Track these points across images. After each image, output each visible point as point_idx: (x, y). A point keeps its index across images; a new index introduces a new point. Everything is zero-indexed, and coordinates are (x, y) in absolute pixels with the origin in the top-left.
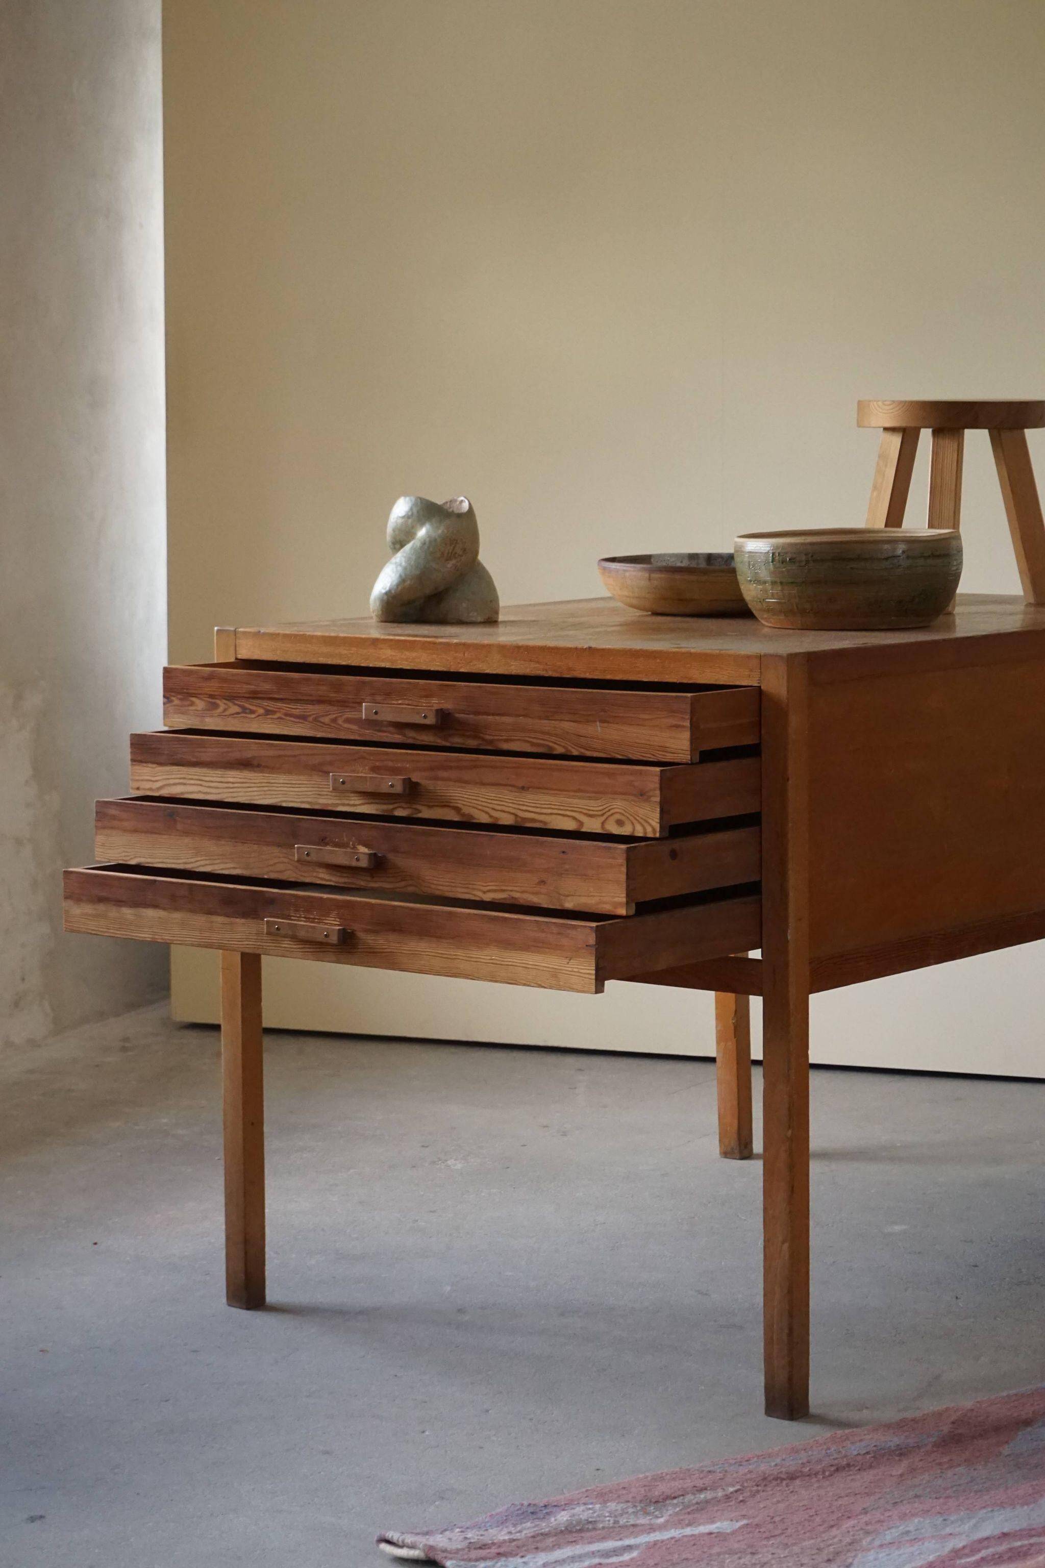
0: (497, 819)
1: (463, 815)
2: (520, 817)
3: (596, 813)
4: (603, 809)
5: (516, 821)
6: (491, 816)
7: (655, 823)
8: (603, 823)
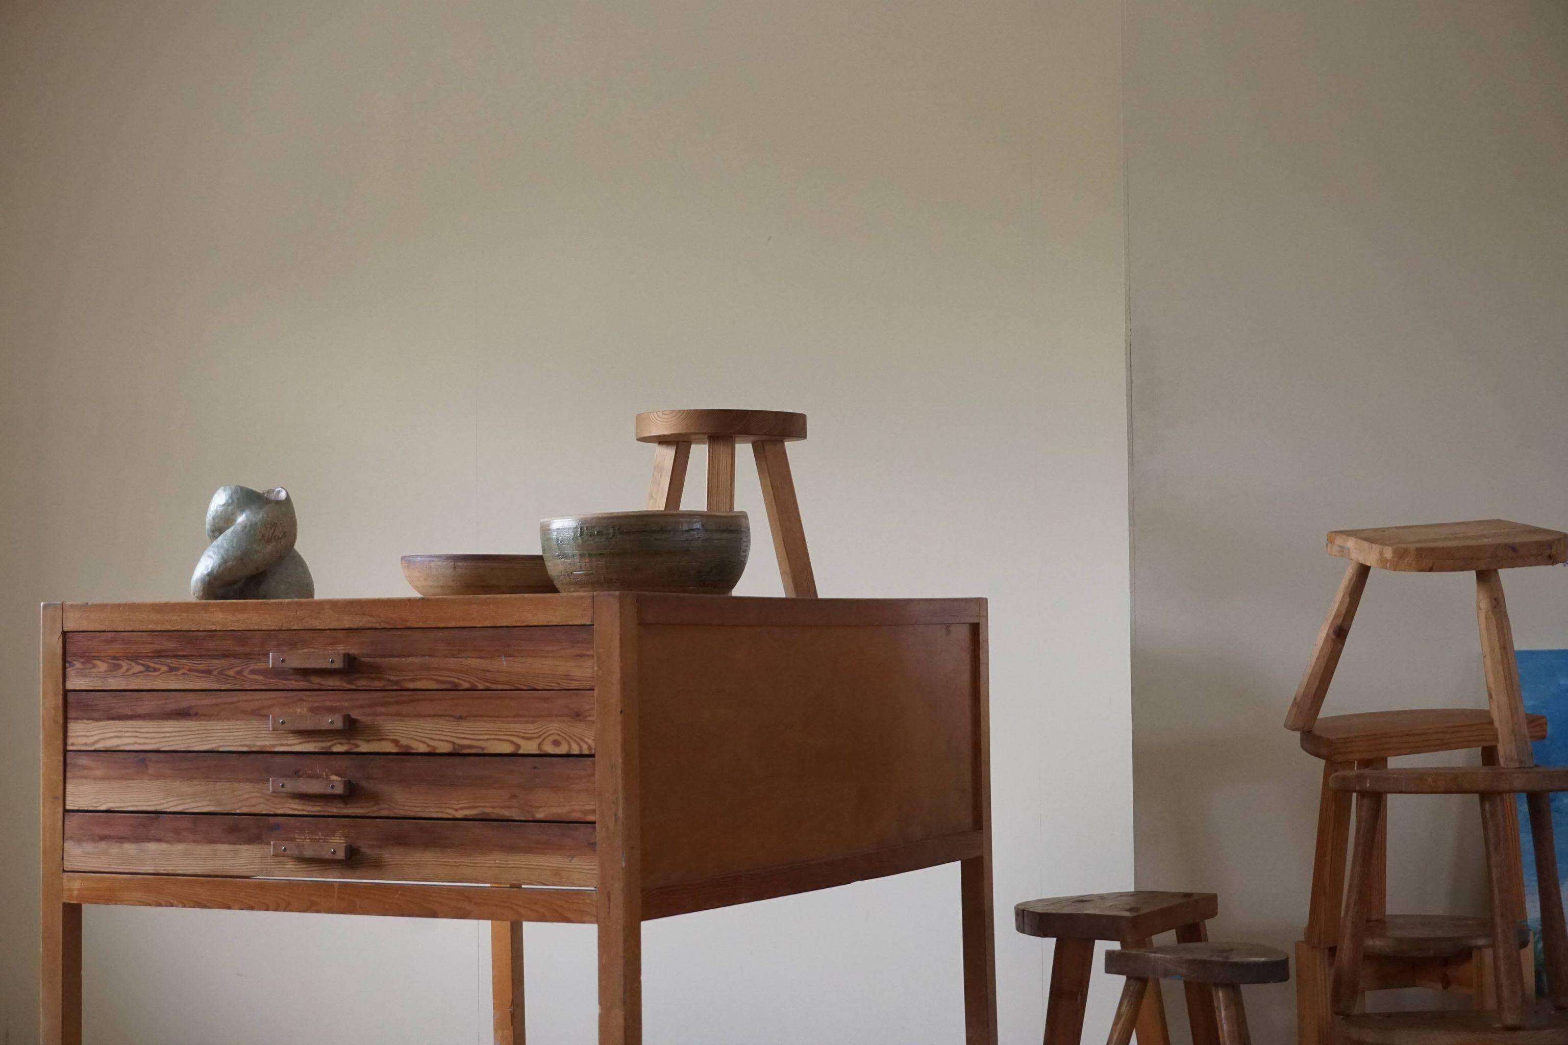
0: (434, 748)
1: (401, 746)
2: (457, 744)
3: (533, 735)
4: (540, 731)
5: (454, 748)
6: (429, 746)
7: (591, 740)
8: (540, 745)
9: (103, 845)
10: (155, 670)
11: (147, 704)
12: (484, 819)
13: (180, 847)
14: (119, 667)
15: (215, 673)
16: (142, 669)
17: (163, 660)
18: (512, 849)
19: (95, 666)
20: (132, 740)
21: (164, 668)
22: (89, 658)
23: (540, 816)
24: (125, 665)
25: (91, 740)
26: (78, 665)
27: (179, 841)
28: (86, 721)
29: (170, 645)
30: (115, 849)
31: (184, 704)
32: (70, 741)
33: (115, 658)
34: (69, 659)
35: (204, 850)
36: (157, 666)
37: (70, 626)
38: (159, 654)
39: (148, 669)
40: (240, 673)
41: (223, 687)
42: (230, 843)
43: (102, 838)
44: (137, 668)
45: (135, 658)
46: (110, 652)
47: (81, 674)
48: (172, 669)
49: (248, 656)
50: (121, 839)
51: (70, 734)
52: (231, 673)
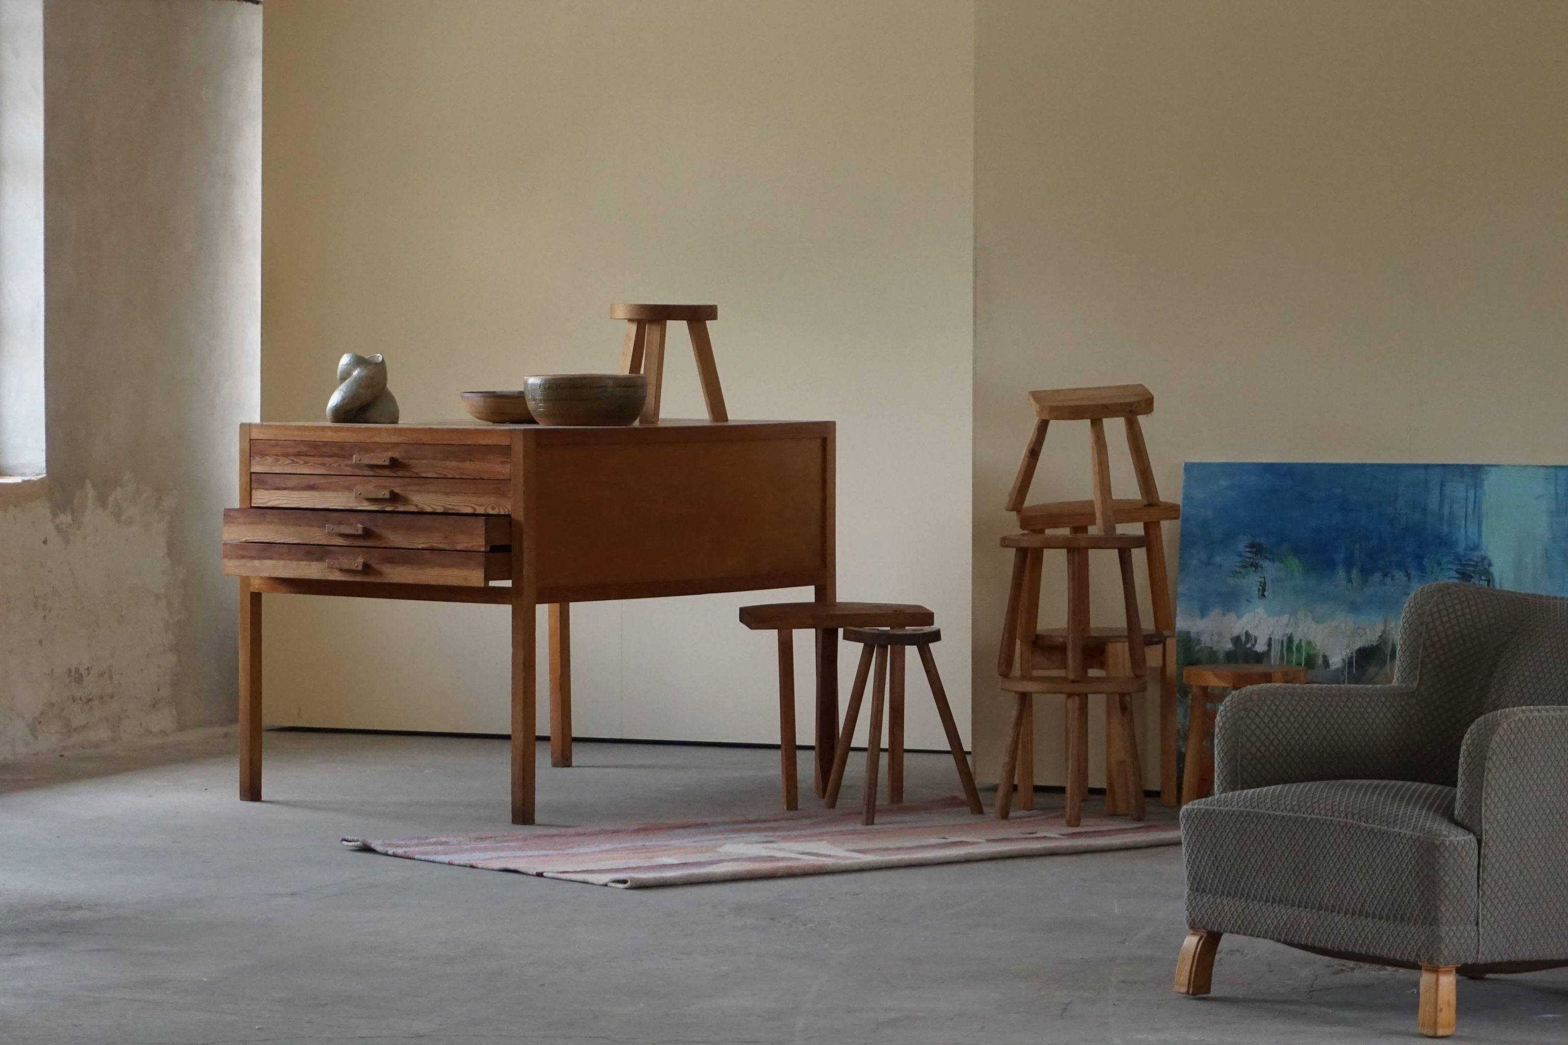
9: (243, 561)
10: (297, 463)
11: (294, 481)
12: (432, 549)
13: (282, 562)
14: (278, 460)
15: (327, 465)
16: (290, 462)
17: (302, 457)
18: (444, 566)
19: (266, 460)
20: (286, 502)
21: (302, 462)
22: (263, 455)
23: (459, 547)
24: (282, 459)
25: (265, 501)
26: (258, 459)
27: (282, 559)
28: (262, 490)
29: (304, 449)
30: (249, 563)
31: (312, 483)
32: (253, 501)
33: (277, 455)
34: (252, 455)
35: (294, 564)
36: (298, 460)
37: (254, 436)
38: (298, 454)
39: (293, 461)
40: (340, 465)
41: (332, 473)
42: (308, 561)
43: (243, 557)
44: (288, 461)
45: (286, 455)
46: (274, 452)
47: (259, 464)
48: (306, 462)
49: (344, 457)
50: (252, 558)
51: (253, 497)
52: (335, 465)
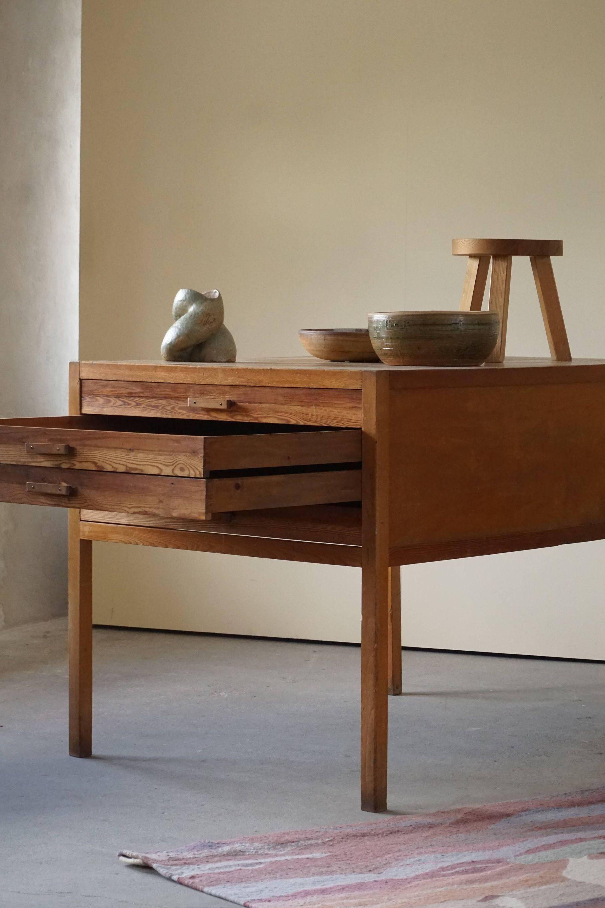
0: (116, 468)
1: (98, 467)
2: (129, 467)
3: (169, 464)
4: (173, 461)
5: (126, 469)
6: (113, 467)
7: (201, 468)
8: (173, 470)
